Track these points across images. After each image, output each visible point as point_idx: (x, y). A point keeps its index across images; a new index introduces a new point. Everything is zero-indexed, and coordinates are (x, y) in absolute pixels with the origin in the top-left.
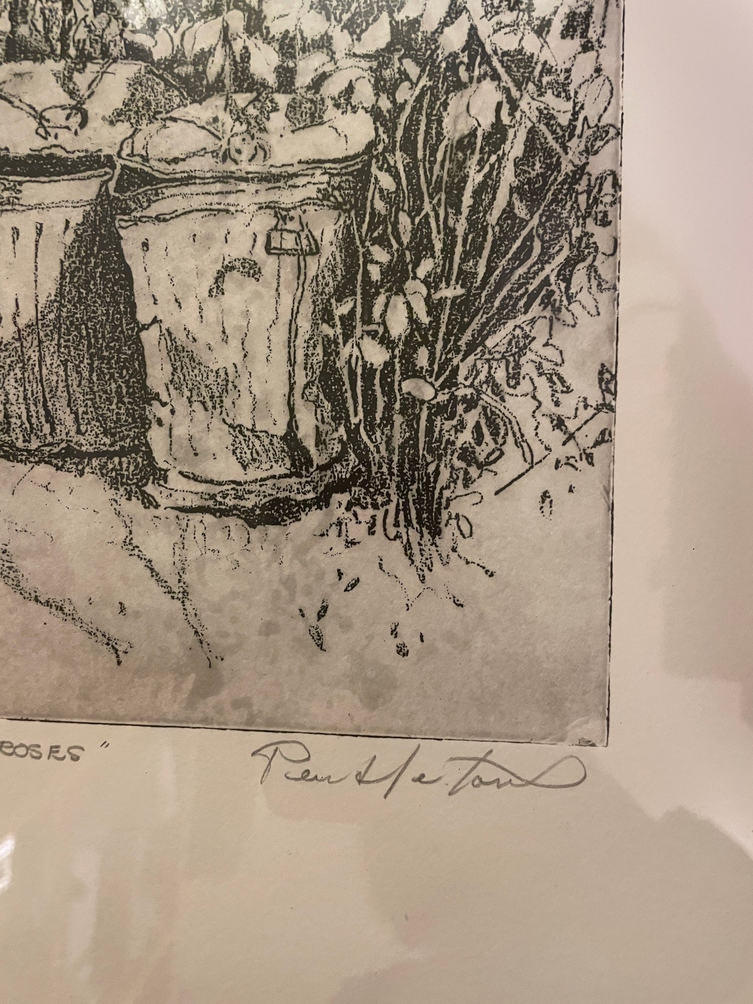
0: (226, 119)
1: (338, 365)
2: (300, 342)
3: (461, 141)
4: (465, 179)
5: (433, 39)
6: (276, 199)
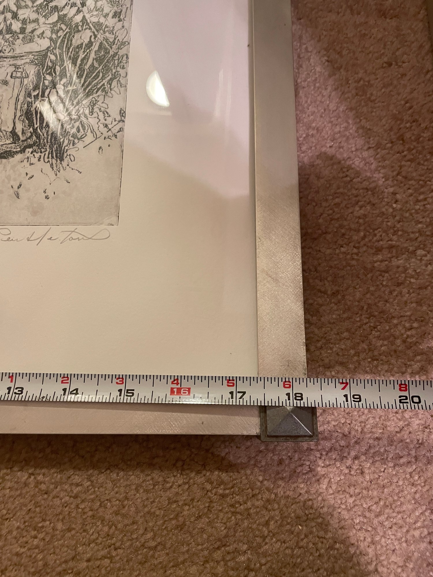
1: (32, 110)
2: (19, 103)
3: (78, 46)
4: (78, 56)
5: (71, 19)
6: (16, 63)
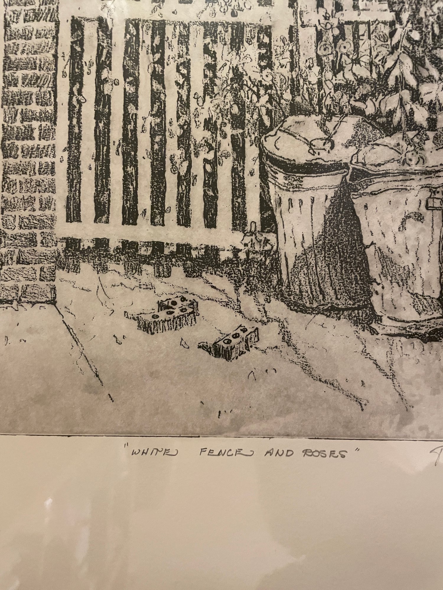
0: (403, 144)
6: (430, 183)
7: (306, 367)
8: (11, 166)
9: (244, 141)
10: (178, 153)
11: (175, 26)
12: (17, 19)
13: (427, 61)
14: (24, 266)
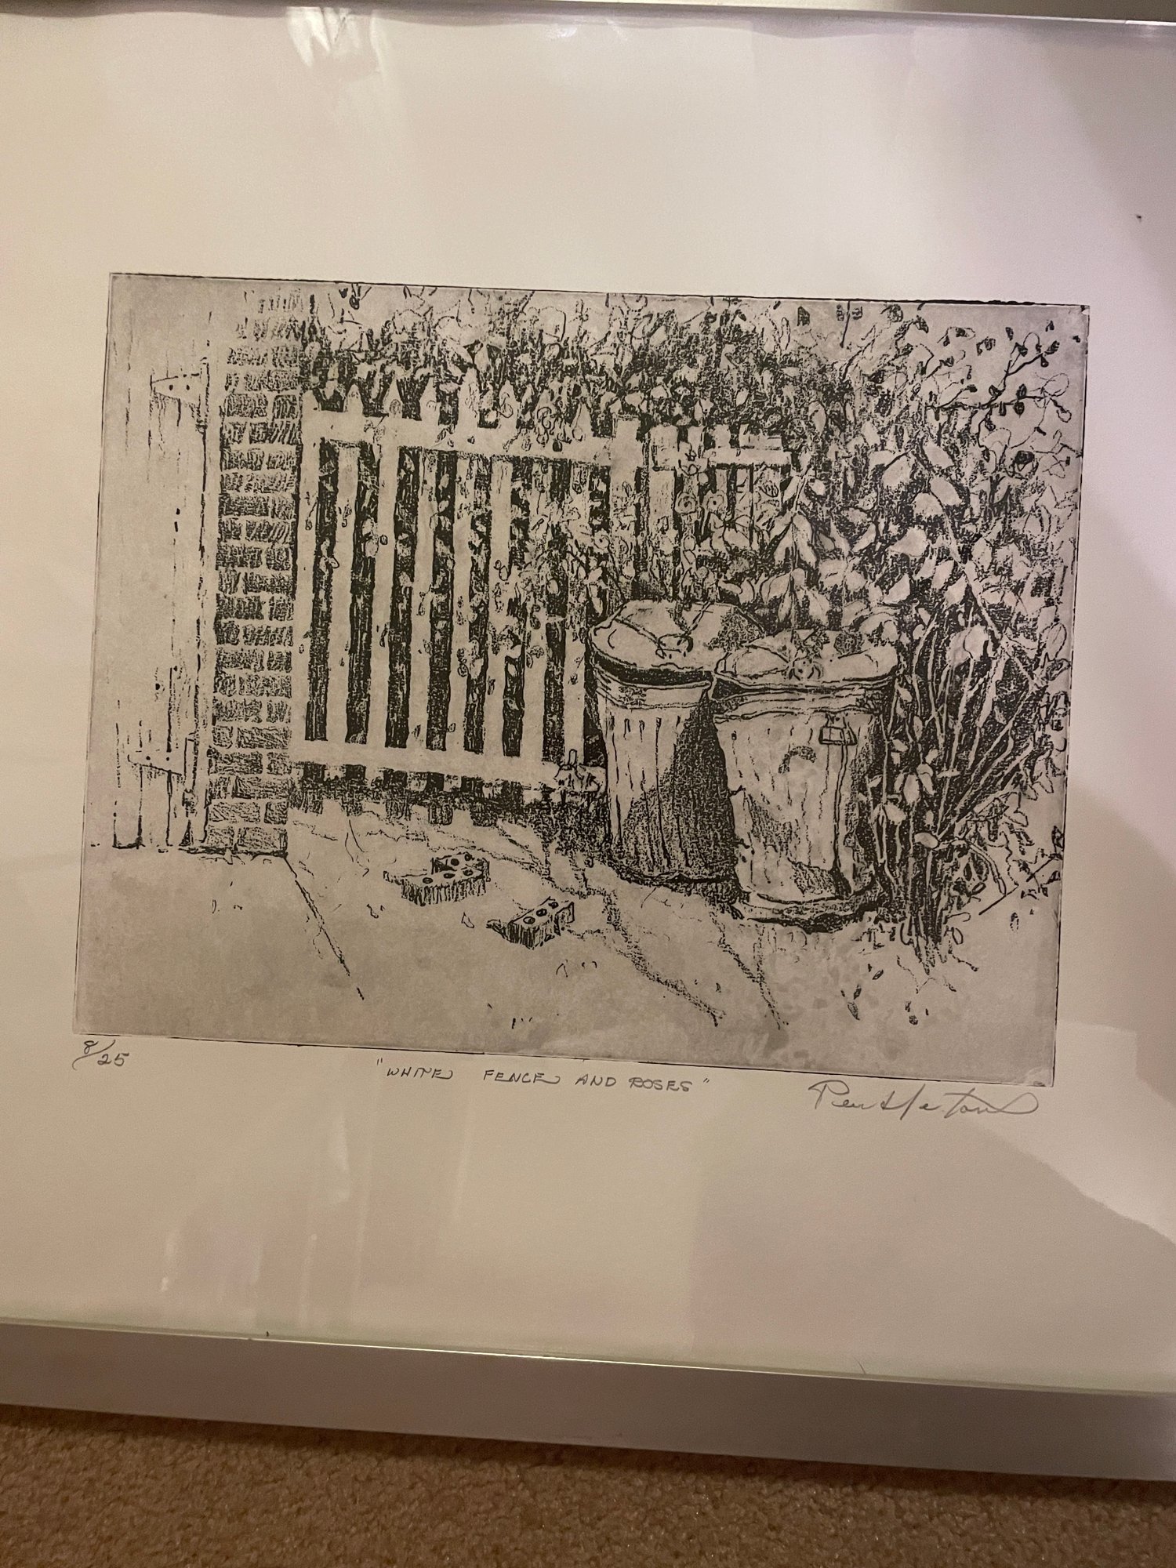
0: (792, 647)
1: (869, 822)
2: (843, 805)
3: (958, 667)
4: (961, 695)
5: (940, 594)
6: (827, 705)
7: (639, 961)
8: (227, 656)
9: (564, 633)
10: (470, 647)
11: (471, 461)
12: (239, 437)
13: (833, 527)
14: (242, 800)
